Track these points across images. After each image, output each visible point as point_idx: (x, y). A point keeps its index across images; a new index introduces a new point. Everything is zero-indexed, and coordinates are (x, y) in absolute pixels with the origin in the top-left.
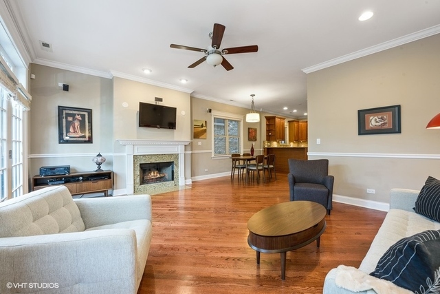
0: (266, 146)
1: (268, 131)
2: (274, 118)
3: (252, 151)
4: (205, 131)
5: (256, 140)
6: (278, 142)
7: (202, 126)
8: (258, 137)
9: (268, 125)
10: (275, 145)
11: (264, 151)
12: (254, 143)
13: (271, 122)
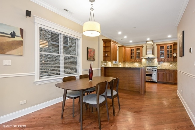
0: (103, 66)
1: (105, 52)
2: (110, 41)
3: (91, 72)
4: (21, 43)
5: (94, 60)
6: (112, 62)
7: (13, 35)
8: (96, 58)
9: (105, 47)
10: (110, 64)
11: (102, 70)
12: (92, 63)
13: (108, 45)
